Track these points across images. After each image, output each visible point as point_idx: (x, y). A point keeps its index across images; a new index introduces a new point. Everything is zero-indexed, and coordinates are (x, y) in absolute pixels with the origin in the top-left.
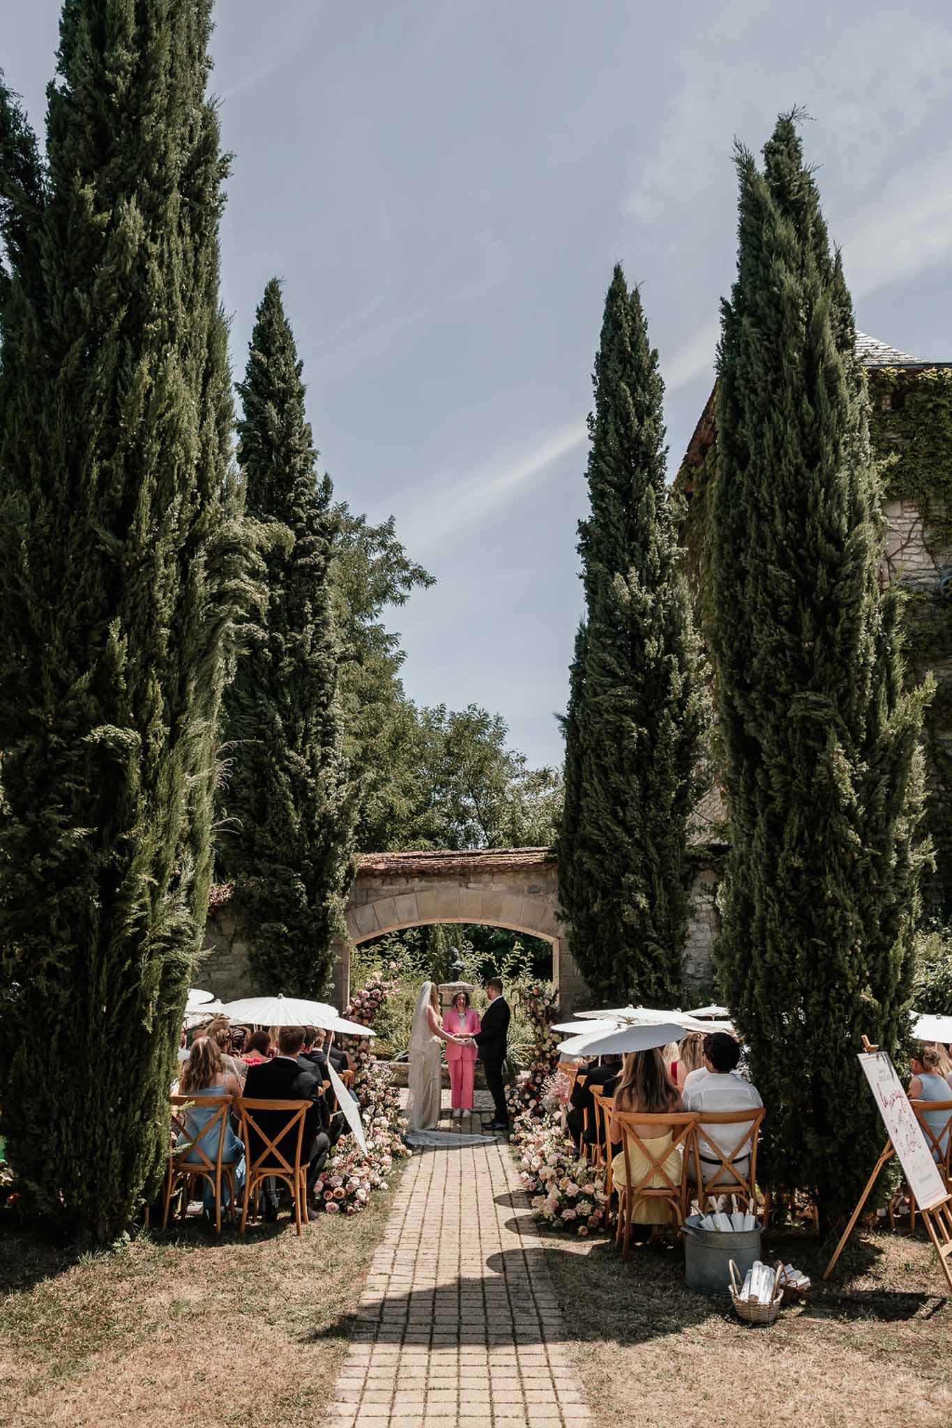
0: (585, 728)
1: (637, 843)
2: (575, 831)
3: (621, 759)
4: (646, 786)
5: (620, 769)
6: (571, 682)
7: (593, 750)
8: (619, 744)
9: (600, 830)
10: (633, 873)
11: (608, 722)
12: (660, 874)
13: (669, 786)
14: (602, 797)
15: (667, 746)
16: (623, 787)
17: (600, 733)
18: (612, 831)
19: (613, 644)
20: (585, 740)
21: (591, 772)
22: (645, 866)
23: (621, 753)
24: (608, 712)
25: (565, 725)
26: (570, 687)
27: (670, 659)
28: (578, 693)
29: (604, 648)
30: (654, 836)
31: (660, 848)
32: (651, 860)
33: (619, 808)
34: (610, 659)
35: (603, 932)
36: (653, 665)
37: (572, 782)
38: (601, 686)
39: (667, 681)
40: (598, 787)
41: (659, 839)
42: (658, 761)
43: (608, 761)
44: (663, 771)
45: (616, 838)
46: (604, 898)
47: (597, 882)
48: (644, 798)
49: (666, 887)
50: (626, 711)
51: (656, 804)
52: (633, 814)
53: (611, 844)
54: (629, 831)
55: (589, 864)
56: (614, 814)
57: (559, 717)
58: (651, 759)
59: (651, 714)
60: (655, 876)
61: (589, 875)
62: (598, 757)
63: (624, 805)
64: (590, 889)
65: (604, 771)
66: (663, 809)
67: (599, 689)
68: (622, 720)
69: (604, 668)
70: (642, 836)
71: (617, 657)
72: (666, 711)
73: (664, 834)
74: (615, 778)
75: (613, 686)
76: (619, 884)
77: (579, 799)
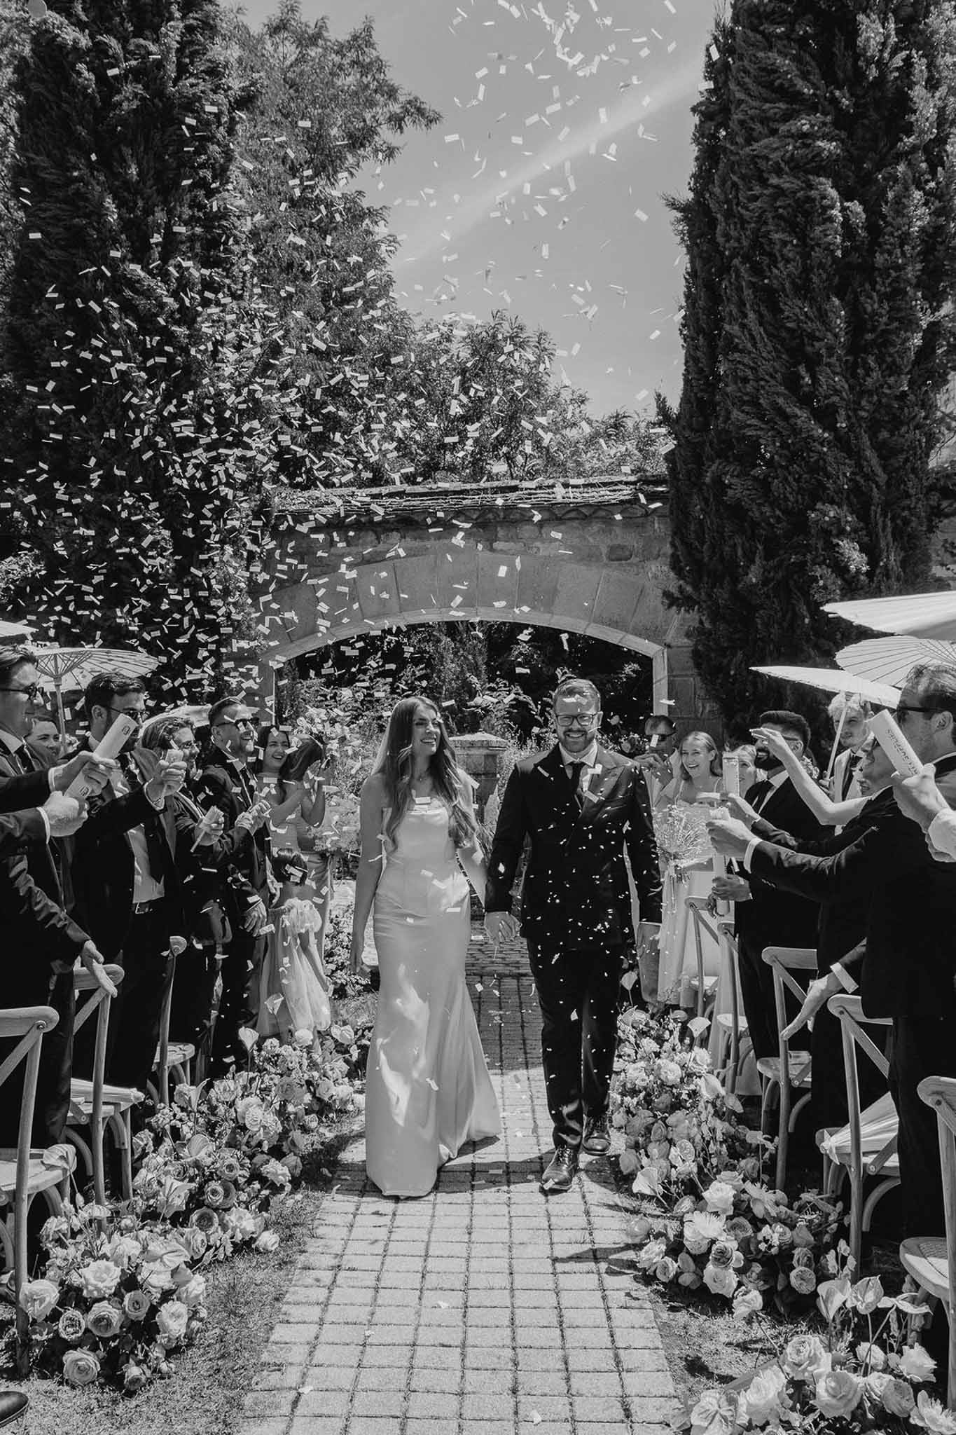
0: (729, 215)
1: (842, 442)
2: (705, 428)
3: (806, 270)
4: (858, 323)
5: (803, 289)
6: (696, 140)
7: (746, 258)
8: (803, 238)
9: (761, 418)
10: (832, 502)
11: (780, 192)
12: (887, 506)
13: (910, 323)
14: (766, 348)
15: (904, 239)
16: (809, 326)
17: (761, 221)
18: (786, 417)
19: (787, 36)
20: (727, 237)
21: (741, 304)
22: (856, 489)
23: (806, 256)
24: (779, 172)
25: (685, 219)
26: (694, 151)
27: (908, 61)
28: (710, 154)
29: (770, 42)
30: (874, 427)
31: (886, 452)
32: (867, 478)
33: (802, 370)
34: (784, 63)
35: (767, 625)
36: (873, 73)
37: (699, 331)
38: (764, 120)
39: (904, 104)
40: (757, 330)
41: (884, 434)
42: (885, 272)
43: (782, 273)
44: (896, 293)
45: (795, 431)
46: (768, 556)
47: (755, 525)
48: (856, 347)
49: (897, 534)
50: (822, 167)
51: (880, 360)
52: (833, 381)
53: (784, 445)
54: (826, 416)
55: (737, 488)
56: (792, 383)
57: (673, 205)
58: (868, 270)
59: (867, 179)
60: (876, 511)
61: (737, 511)
62: (757, 270)
63: (813, 363)
64: (738, 540)
65: (770, 299)
66: (894, 370)
67: (758, 127)
68: (810, 186)
69: (769, 86)
70: (851, 427)
71: (797, 59)
72: (901, 168)
73: (896, 423)
74: (795, 309)
75: (787, 117)
76: (799, 524)
77: (714, 361)
